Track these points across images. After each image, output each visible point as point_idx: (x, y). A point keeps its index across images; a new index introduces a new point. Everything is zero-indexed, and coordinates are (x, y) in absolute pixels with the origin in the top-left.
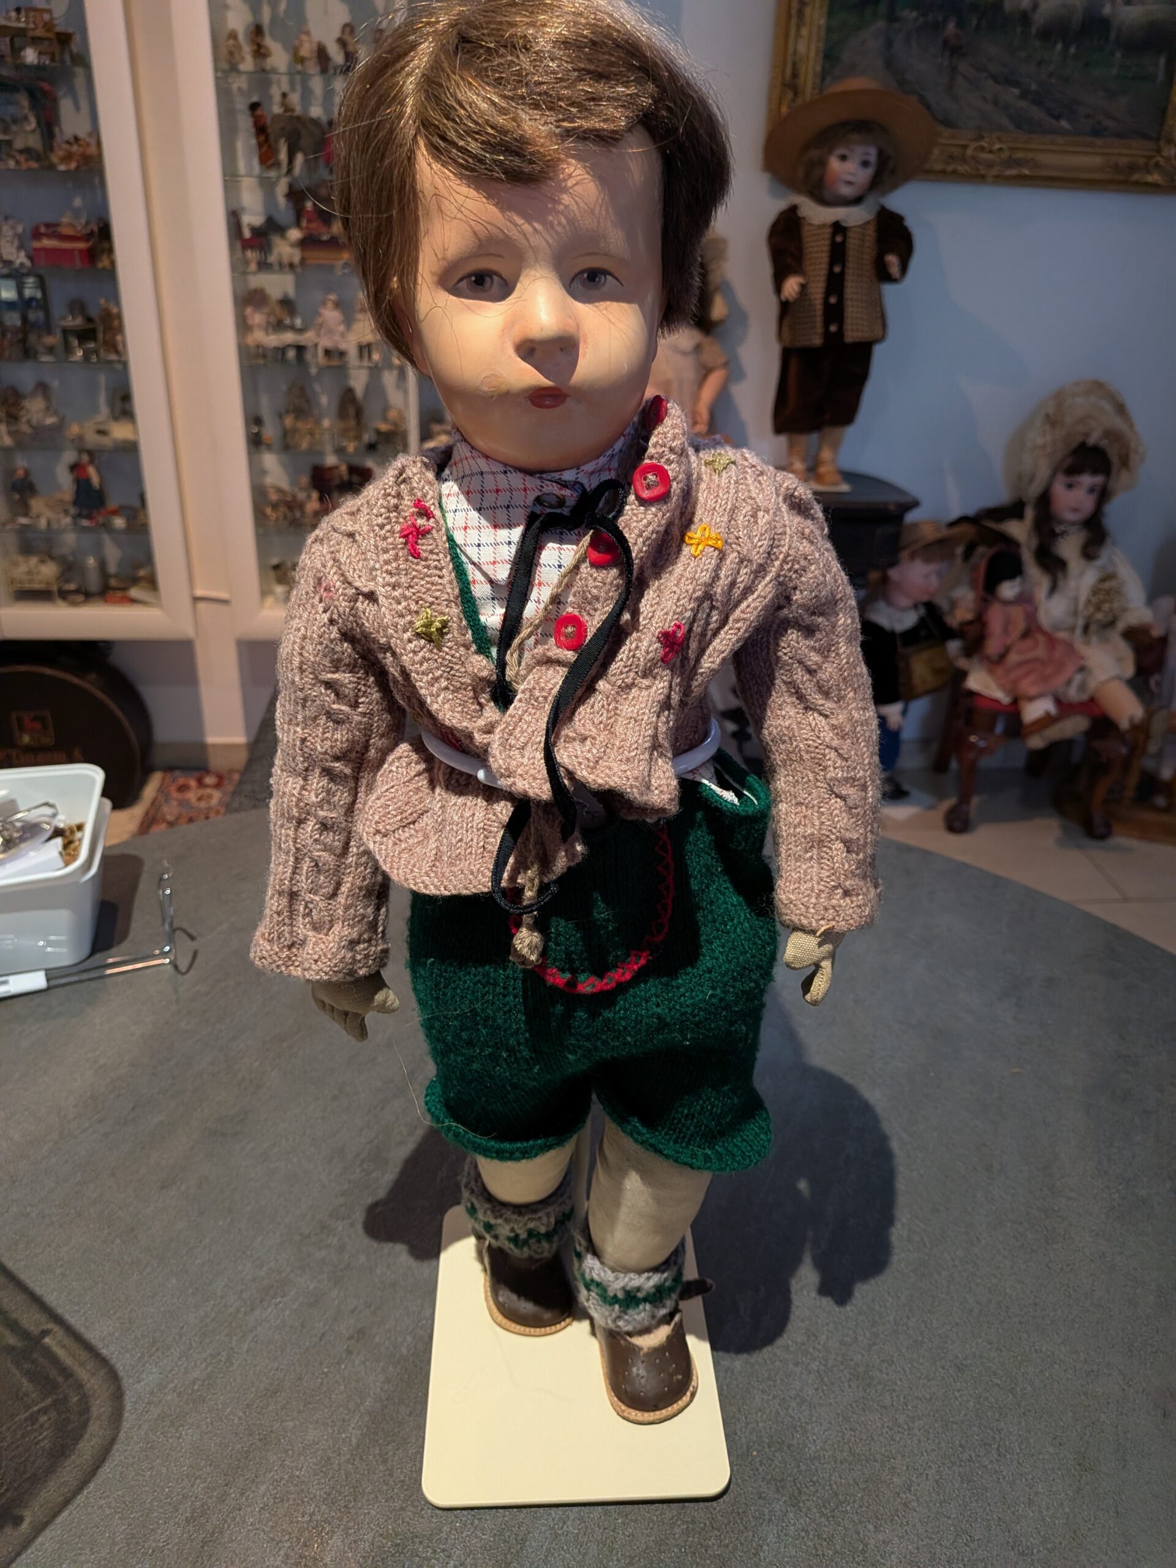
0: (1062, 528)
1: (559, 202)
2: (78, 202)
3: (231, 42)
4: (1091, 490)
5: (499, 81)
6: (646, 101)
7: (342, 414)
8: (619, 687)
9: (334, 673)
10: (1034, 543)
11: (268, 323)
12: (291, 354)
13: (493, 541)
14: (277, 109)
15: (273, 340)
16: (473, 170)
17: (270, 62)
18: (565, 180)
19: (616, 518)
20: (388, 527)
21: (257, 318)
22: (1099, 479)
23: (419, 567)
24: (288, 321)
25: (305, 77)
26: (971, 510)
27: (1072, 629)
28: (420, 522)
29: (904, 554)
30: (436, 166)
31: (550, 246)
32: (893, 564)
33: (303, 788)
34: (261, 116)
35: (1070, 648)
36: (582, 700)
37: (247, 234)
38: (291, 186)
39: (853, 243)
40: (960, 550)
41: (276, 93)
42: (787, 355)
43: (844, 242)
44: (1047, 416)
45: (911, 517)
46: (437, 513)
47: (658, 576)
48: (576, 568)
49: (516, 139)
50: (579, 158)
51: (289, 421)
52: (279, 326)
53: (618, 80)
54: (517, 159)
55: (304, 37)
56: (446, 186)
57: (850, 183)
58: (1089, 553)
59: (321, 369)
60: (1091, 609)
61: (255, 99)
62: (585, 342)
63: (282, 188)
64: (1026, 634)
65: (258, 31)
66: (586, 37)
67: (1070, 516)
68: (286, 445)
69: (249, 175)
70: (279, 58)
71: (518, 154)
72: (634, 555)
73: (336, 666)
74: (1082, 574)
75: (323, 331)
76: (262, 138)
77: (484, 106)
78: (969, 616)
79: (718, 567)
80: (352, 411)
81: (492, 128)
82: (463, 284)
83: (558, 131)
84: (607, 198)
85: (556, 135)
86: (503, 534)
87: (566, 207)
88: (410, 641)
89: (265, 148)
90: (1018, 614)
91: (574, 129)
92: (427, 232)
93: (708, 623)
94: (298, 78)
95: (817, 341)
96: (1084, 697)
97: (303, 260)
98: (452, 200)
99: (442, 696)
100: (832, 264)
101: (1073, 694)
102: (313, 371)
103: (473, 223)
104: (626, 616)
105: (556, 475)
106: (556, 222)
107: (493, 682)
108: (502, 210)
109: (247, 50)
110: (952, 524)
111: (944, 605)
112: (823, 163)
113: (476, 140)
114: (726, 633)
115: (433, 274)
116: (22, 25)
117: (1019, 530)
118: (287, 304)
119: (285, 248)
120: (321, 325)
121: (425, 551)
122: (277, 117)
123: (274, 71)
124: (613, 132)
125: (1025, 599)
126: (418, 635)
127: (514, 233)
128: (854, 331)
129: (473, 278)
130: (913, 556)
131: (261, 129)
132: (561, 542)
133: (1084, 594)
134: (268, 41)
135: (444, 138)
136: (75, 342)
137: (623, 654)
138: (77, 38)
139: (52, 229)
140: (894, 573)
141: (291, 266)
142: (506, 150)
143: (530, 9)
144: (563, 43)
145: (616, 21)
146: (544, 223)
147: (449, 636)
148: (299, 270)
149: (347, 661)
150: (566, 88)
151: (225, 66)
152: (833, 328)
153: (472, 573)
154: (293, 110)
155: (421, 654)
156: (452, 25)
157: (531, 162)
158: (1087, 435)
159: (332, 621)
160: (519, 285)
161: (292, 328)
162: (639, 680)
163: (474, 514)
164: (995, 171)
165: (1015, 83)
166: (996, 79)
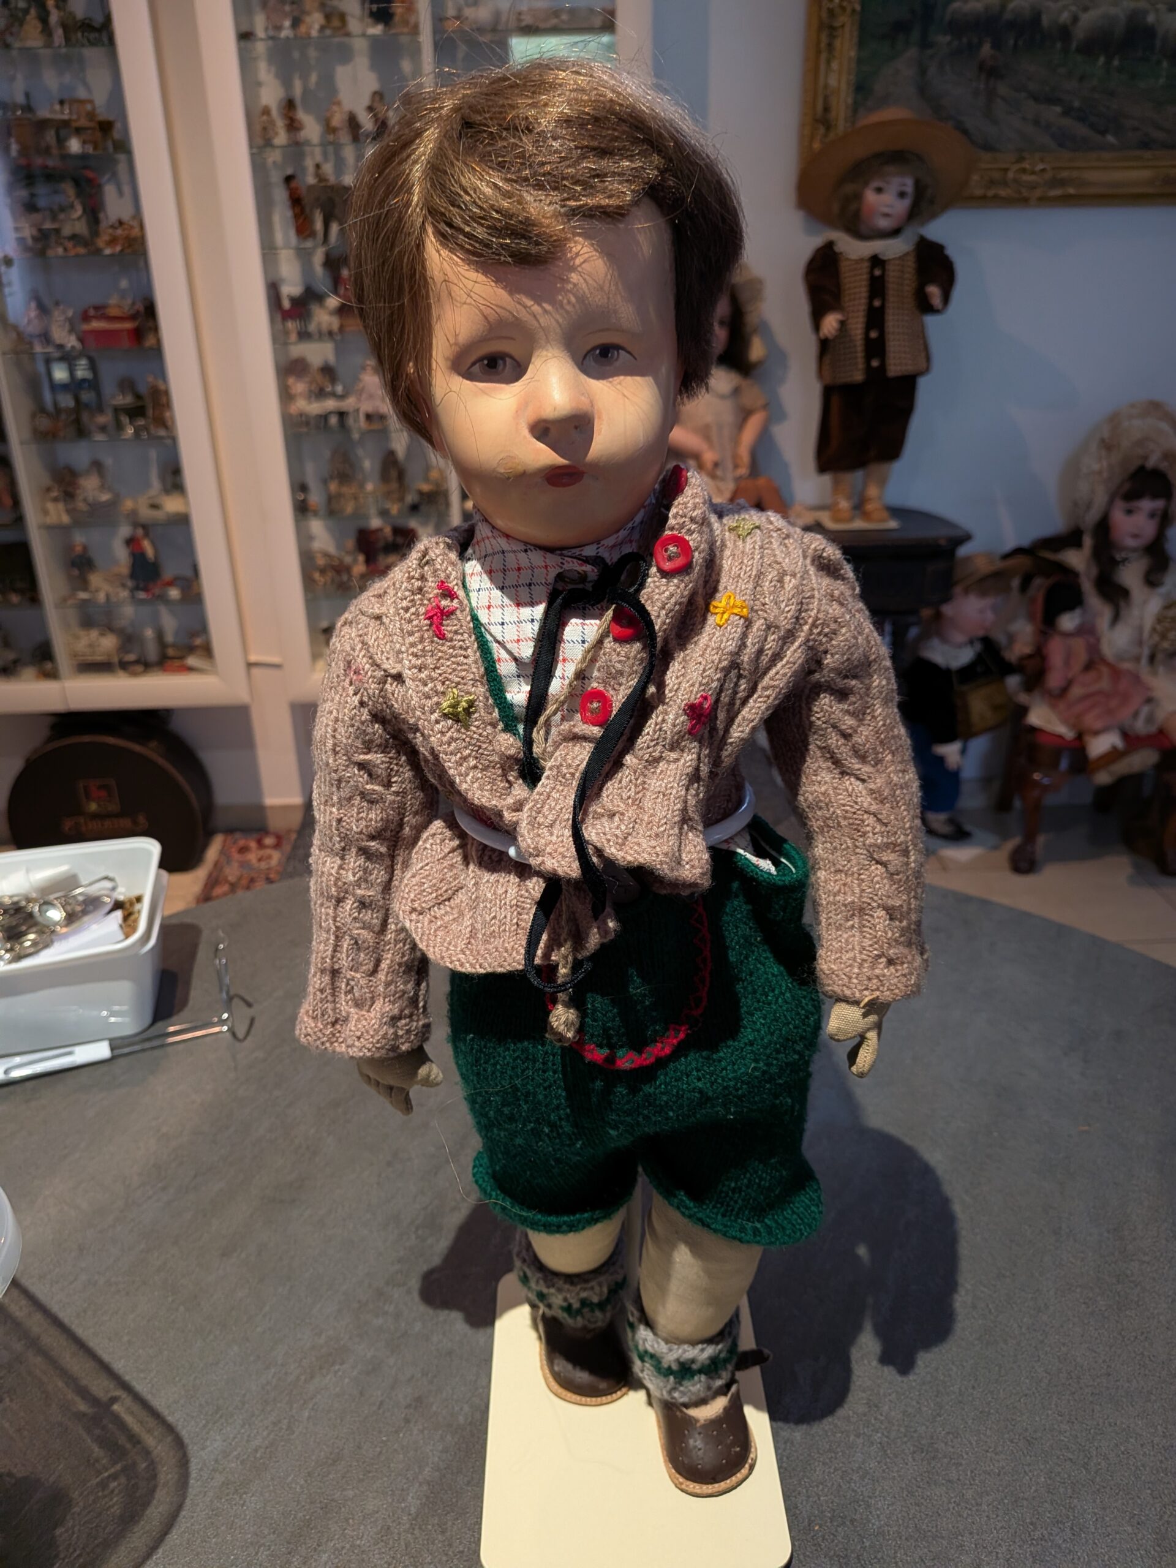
0: (1123, 555)
1: (568, 281)
2: (124, 284)
3: (265, 118)
4: (1152, 515)
5: (501, 166)
6: (652, 174)
7: (385, 477)
8: (647, 761)
9: (366, 754)
10: (1094, 571)
11: (310, 391)
12: (334, 420)
13: (516, 619)
14: (311, 180)
15: (315, 408)
16: (480, 255)
17: (303, 134)
18: (573, 259)
19: (638, 591)
20: (413, 610)
21: (299, 387)
22: (1159, 504)
23: (445, 648)
24: (329, 389)
25: (338, 147)
26: (1025, 541)
27: (1137, 659)
28: (444, 603)
29: (958, 590)
30: (445, 253)
31: (560, 326)
32: (947, 598)
33: (341, 867)
34: (297, 189)
35: (1136, 679)
36: (609, 776)
37: (286, 304)
38: (328, 256)
39: (892, 276)
40: (1016, 583)
41: (309, 164)
42: (828, 392)
43: (882, 277)
44: (1103, 440)
45: (963, 551)
46: (461, 593)
47: (683, 647)
48: (599, 643)
49: (521, 222)
50: (586, 236)
51: (333, 487)
52: (320, 394)
53: (622, 155)
54: (523, 242)
55: (335, 108)
56: (454, 273)
57: (887, 215)
58: (1152, 580)
59: (363, 434)
60: (1156, 638)
61: (289, 172)
62: (599, 418)
63: (318, 258)
64: (1089, 667)
65: (290, 105)
66: (588, 114)
67: (1130, 542)
68: (332, 512)
69: (287, 246)
70: (312, 130)
71: (523, 237)
72: (657, 628)
73: (368, 747)
74: (1145, 602)
75: (364, 396)
76: (298, 210)
77: (488, 191)
78: (1028, 650)
79: (744, 636)
80: (394, 474)
81: (497, 212)
82: (476, 368)
83: (562, 210)
84: (616, 274)
85: (560, 214)
86: (526, 612)
87: (575, 285)
88: (437, 722)
89: (301, 221)
90: (1079, 645)
91: (581, 206)
92: (439, 318)
93: (735, 693)
94: (331, 149)
95: (859, 377)
96: (1153, 729)
97: (341, 328)
98: (461, 285)
99: (471, 774)
100: (871, 298)
101: (1140, 726)
102: (356, 436)
103: (482, 307)
104: (652, 689)
105: (577, 552)
106: (565, 301)
107: (520, 760)
108: (511, 293)
109: (280, 123)
110: (1006, 556)
111: (1000, 638)
112: (857, 198)
113: (482, 225)
114: (755, 702)
115: (447, 359)
116: (66, 117)
117: (1077, 559)
118: (328, 371)
119: (324, 317)
120: (362, 391)
121: (450, 632)
122: (311, 188)
123: (307, 143)
124: (619, 207)
125: (1087, 630)
126: (445, 716)
127: (523, 315)
128: (896, 367)
129: (486, 362)
130: (967, 591)
131: (296, 201)
132: (584, 617)
133: (1149, 622)
134: (301, 115)
135: (450, 225)
136: (125, 420)
137: (649, 728)
138: (118, 125)
139: (100, 311)
140: (947, 609)
141: (330, 334)
142: (512, 234)
143: (533, 89)
144: (566, 121)
145: (619, 94)
146: (553, 302)
147: (476, 715)
148: (338, 338)
149: (379, 741)
150: (569, 166)
151: (259, 141)
152: (875, 363)
153: (498, 652)
154: (326, 180)
155: (449, 734)
156: (456, 109)
157: (537, 244)
158: (1146, 458)
159: (362, 704)
160: (531, 366)
161: (334, 395)
162: (667, 753)
163: (497, 593)
164: (1038, 193)
165: (1056, 101)
166: (1036, 99)
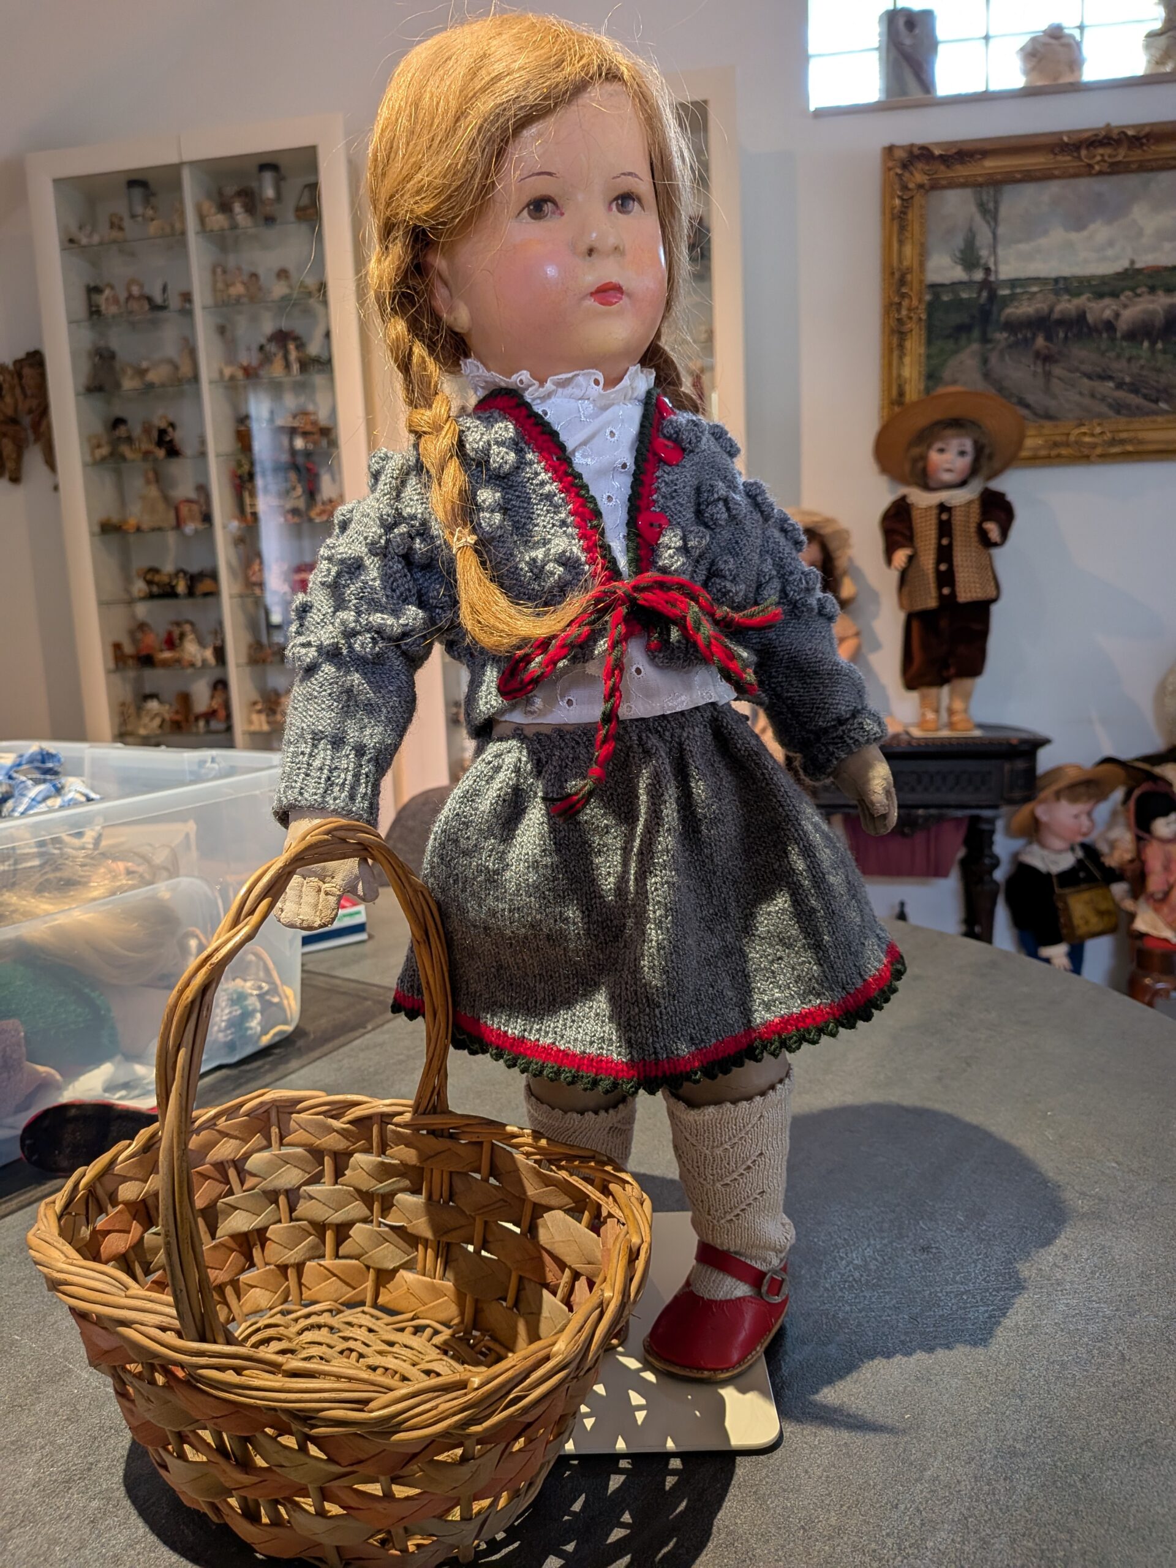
39: (958, 519)
43: (949, 520)
57: (949, 470)
95: (932, 603)
112: (924, 458)
116: (295, 425)
128: (967, 590)
130: (1055, 797)
152: (946, 591)
164: (1099, 451)
165: (1110, 378)
166: (1089, 377)
